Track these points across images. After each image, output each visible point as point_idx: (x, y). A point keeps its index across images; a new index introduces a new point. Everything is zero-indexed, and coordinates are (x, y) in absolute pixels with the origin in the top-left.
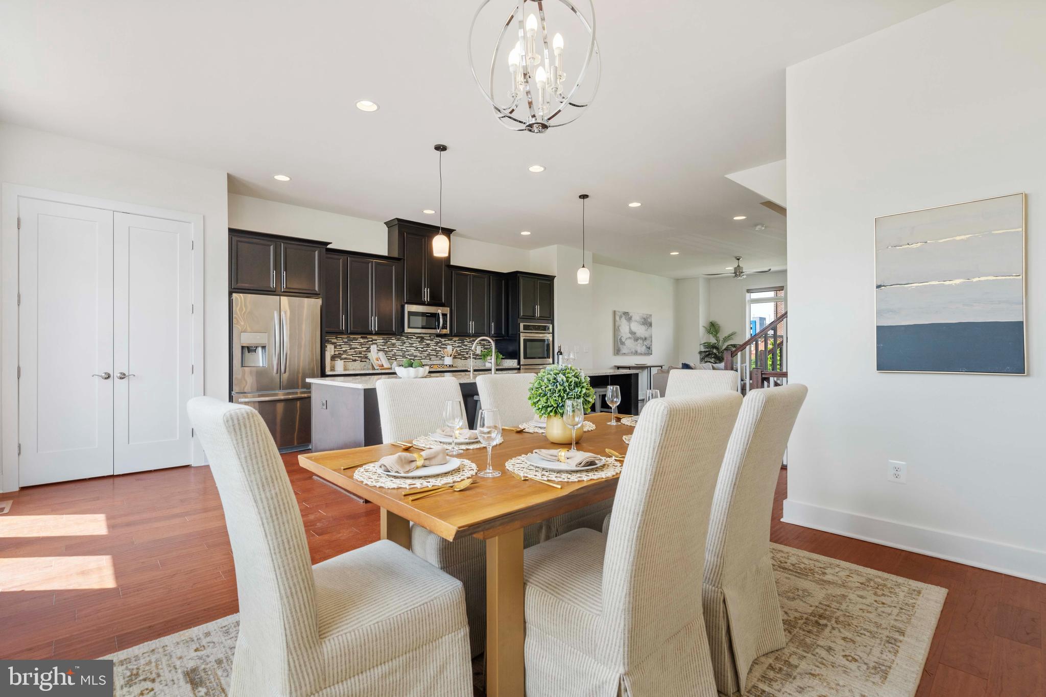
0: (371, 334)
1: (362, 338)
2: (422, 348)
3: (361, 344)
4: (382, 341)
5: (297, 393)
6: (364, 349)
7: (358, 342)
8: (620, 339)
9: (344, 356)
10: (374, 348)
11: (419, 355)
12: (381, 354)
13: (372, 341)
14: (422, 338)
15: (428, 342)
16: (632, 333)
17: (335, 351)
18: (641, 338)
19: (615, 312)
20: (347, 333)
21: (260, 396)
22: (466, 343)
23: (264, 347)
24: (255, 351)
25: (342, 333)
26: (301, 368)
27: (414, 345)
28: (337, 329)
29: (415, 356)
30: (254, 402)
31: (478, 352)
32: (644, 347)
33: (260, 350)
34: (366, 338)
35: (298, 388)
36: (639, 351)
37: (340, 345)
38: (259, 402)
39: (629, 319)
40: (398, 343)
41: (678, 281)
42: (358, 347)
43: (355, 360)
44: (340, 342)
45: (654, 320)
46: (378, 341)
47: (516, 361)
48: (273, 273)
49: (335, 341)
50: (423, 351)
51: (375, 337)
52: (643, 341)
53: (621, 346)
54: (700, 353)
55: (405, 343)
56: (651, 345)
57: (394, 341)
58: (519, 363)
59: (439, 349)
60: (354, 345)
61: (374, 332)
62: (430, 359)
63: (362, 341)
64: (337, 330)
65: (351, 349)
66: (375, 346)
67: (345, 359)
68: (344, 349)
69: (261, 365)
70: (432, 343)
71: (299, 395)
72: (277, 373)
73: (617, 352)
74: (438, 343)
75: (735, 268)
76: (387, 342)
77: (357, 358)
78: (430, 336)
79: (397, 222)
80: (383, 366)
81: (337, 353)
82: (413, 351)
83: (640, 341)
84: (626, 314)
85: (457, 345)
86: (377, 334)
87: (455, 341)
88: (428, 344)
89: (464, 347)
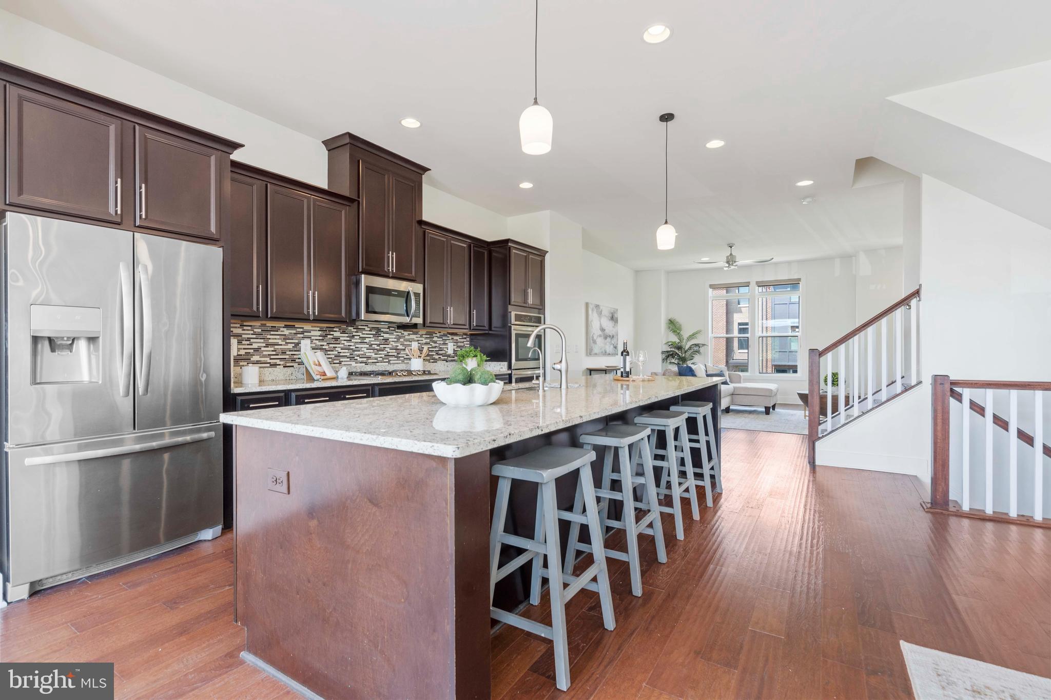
0: (306, 320)
1: (286, 326)
2: (378, 345)
3: (285, 338)
4: (319, 333)
5: (161, 436)
6: (290, 346)
7: (280, 334)
8: (593, 337)
9: (255, 358)
10: (305, 345)
11: (374, 356)
12: (319, 354)
13: (302, 333)
14: (378, 330)
15: (386, 336)
16: (603, 330)
17: (239, 349)
18: (610, 336)
19: (587, 304)
20: (266, 317)
21: (81, 448)
22: (435, 339)
23: (92, 340)
24: (70, 347)
25: (255, 317)
26: (171, 384)
27: (367, 340)
28: (248, 310)
29: (369, 358)
30: (68, 463)
31: (450, 352)
32: (612, 346)
33: (82, 345)
34: (293, 327)
35: (162, 424)
36: (608, 352)
37: (248, 339)
38: (79, 461)
39: (600, 314)
40: (344, 337)
41: (637, 272)
42: (280, 342)
43: (275, 365)
44: (247, 333)
45: (619, 315)
46: (313, 333)
47: (506, 364)
48: (114, 185)
49: (239, 331)
50: (378, 350)
51: (307, 326)
52: (611, 339)
53: (593, 345)
54: (663, 352)
55: (353, 336)
56: (617, 344)
57: (337, 334)
58: (510, 367)
59: (400, 347)
60: (273, 338)
61: (312, 318)
62: (389, 362)
63: (286, 332)
64: (246, 311)
65: (267, 346)
66: (308, 341)
67: (257, 362)
68: (255, 346)
69: (86, 378)
70: (392, 337)
71: (167, 441)
72: (127, 394)
73: (589, 352)
74: (400, 337)
75: (727, 257)
76: (326, 335)
77: (278, 362)
78: (389, 328)
79: (347, 140)
80: (324, 374)
81: (242, 352)
82: (365, 349)
83: (609, 339)
84: (597, 306)
85: (424, 341)
86: (316, 320)
87: (421, 336)
88: (386, 340)
89: (434, 345)
